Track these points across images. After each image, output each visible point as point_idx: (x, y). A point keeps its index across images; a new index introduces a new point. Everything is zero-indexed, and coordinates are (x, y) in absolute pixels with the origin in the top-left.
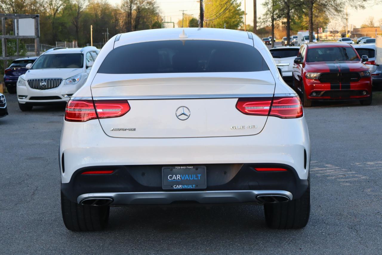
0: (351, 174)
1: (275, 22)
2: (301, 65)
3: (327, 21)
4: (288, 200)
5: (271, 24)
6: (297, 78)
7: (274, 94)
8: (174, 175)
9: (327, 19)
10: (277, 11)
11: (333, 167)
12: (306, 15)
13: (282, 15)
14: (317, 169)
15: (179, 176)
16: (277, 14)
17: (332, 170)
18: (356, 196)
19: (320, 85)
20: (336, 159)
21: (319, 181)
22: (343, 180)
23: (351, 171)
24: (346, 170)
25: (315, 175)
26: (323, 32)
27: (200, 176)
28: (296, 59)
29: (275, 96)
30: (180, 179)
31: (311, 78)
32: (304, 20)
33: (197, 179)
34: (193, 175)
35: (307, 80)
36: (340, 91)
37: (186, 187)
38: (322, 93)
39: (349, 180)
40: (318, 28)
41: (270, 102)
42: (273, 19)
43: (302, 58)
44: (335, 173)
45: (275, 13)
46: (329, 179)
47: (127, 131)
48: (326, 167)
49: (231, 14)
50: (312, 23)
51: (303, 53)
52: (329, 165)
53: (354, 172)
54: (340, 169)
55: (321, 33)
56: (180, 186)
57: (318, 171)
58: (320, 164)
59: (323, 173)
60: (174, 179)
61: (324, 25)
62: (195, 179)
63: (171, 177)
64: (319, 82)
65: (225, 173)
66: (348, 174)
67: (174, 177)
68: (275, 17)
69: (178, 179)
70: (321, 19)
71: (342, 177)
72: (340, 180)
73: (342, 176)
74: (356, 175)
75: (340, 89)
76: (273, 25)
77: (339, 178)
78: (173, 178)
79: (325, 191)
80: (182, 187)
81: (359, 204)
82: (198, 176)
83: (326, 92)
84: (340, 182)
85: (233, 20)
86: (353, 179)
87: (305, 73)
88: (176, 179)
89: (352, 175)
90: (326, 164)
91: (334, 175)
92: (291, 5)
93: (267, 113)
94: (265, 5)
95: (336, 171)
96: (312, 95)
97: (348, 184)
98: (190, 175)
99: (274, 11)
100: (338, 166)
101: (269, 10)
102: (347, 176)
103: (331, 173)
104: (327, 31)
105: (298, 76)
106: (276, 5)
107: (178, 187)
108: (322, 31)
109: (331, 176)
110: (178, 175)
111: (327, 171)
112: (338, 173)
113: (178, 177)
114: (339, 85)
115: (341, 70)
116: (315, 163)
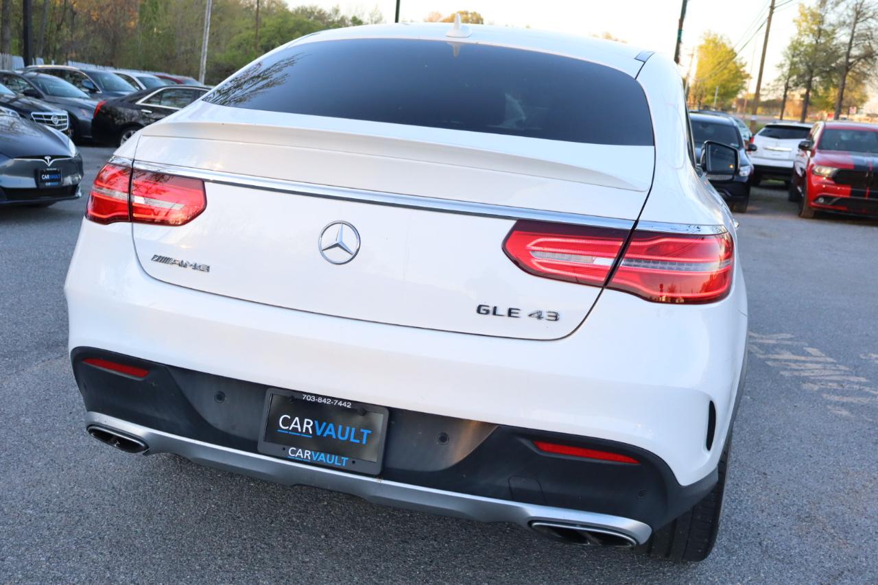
0: (857, 383)
1: (788, 93)
2: (809, 153)
3: (864, 99)
4: (631, 543)
5: (783, 94)
6: (799, 172)
7: (637, 222)
8: (297, 419)
9: (865, 96)
10: (795, 77)
11: (821, 357)
12: (836, 86)
13: (801, 83)
14: (787, 355)
15: (308, 423)
16: (793, 81)
17: (818, 366)
18: (858, 456)
19: (834, 187)
20: (833, 337)
21: (782, 393)
22: (836, 398)
23: (857, 375)
24: (848, 369)
25: (778, 373)
26: (857, 113)
27: (368, 434)
28: (802, 142)
29: (638, 227)
30: (311, 432)
31: (821, 176)
32: (832, 94)
33: (358, 441)
34: (348, 428)
35: (813, 178)
36: (866, 201)
37: (324, 459)
38: (835, 200)
39: (850, 399)
40: (849, 107)
41: (621, 244)
42: (787, 88)
43: (813, 142)
44: (823, 374)
45: (791, 79)
46: (805, 391)
47: (189, 269)
48: (809, 354)
49: (731, 76)
50: (841, 97)
51: (816, 136)
52: (815, 350)
53: (863, 380)
54: (835, 364)
55: (853, 114)
56: (308, 453)
57: (787, 363)
58: (796, 343)
59: (797, 370)
60: (295, 430)
61: (859, 103)
62: (352, 440)
63: (287, 422)
64: (832, 182)
65: (444, 439)
66: (849, 382)
67: (296, 424)
68: (791, 84)
69: (304, 431)
70: (856, 96)
71: (835, 390)
72: (829, 398)
73: (835, 386)
74: (867, 389)
75: (866, 198)
76: (785, 96)
77: (829, 391)
78: (293, 425)
79: (789, 426)
80: (311, 456)
81: (861, 487)
82: (363, 433)
83: (842, 199)
84: (827, 404)
85: (733, 84)
86: (859, 399)
87: (813, 165)
88: (300, 430)
89: (856, 387)
90: (809, 347)
91: (820, 381)
92: (816, 71)
93: (603, 279)
94: (779, 67)
95: (825, 369)
96: (817, 202)
97: (845, 413)
98: (340, 427)
99: (790, 77)
100: (832, 357)
101: (783, 75)
102: (847, 387)
103: (813, 372)
104: (862, 113)
105: (802, 169)
106: (795, 68)
107: (301, 455)
108: (855, 112)
109: (812, 383)
110: (306, 420)
111: (807, 364)
112: (828, 375)
113: (305, 425)
114: (863, 190)
115: (874, 168)
116: (788, 340)
